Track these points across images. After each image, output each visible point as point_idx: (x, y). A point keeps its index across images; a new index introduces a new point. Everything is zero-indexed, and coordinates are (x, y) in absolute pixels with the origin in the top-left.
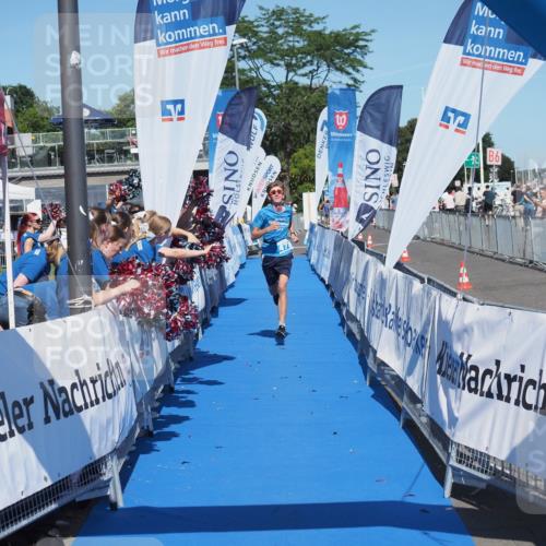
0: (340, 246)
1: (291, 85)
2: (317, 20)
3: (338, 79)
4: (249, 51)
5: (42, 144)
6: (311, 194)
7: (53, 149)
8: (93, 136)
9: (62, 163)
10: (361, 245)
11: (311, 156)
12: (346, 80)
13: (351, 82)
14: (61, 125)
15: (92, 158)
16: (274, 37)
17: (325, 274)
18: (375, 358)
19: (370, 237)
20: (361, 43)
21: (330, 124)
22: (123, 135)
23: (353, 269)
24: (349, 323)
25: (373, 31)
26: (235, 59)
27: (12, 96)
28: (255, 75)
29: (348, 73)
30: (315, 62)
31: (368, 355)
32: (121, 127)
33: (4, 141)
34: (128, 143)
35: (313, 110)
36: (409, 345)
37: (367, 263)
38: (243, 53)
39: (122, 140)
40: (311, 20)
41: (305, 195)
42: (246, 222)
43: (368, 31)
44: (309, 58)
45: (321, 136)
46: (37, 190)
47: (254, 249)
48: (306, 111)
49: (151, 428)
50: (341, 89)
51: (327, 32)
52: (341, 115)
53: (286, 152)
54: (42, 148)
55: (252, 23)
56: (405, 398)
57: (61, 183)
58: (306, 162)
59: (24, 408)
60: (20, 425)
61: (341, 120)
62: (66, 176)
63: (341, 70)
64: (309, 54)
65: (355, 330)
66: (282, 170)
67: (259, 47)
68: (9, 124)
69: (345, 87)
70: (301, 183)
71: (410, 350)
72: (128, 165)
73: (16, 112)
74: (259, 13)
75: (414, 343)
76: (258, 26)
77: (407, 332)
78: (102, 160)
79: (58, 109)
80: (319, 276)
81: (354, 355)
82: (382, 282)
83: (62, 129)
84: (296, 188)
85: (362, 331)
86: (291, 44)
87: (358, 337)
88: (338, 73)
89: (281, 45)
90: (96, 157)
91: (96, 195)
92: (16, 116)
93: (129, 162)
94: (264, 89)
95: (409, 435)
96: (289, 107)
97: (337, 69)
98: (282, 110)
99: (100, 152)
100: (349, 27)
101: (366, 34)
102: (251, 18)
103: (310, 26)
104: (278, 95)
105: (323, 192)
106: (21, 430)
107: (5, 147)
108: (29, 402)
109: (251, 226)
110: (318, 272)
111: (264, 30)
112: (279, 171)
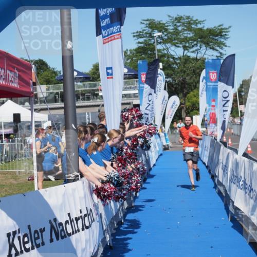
0: (213, 145)
1: (186, 57)
2: (200, 22)
3: (212, 54)
4: (163, 40)
5: (51, 91)
6: (198, 116)
7: (57, 93)
8: (80, 86)
9: (62, 101)
10: (225, 144)
11: (197, 96)
12: (216, 54)
13: (219, 55)
14: (62, 80)
15: (78, 98)
16: (176, 32)
17: (206, 160)
18: (233, 206)
19: (230, 140)
20: (224, 33)
21: (207, 78)
22: (95, 86)
23: (221, 157)
24: (219, 187)
25: (230, 27)
26: (156, 44)
27: (35, 65)
28: (166, 52)
29: (217, 50)
30: (199, 45)
31: (229, 204)
32: (94, 81)
33: (32, 90)
34: (98, 90)
35: (198, 71)
36: (252, 198)
37: (228, 154)
38: (160, 40)
39: (94, 88)
40: (196, 23)
41: (194, 117)
42: (162, 132)
43: (227, 27)
44: (195, 43)
45: (202, 85)
46: (49, 115)
47: (167, 147)
48: (194, 71)
49: (111, 245)
50: (213, 60)
51: (205, 28)
52: (213, 73)
53: (183, 94)
54: (51, 93)
55: (164, 24)
56: (250, 227)
57: (62, 112)
58: (194, 99)
59: (40, 234)
60: (38, 243)
61: (214, 76)
62: (65, 108)
63: (213, 49)
64: (195, 41)
65: (222, 191)
66: (181, 104)
67: (168, 38)
68: (34, 80)
69: (215, 58)
70: (192, 110)
71: (252, 202)
72: (98, 102)
73: (38, 74)
74: (168, 19)
75: (254, 197)
76: (167, 26)
77: (250, 192)
78: (84, 99)
79: (60, 72)
80: (202, 161)
81: (222, 205)
82: (237, 164)
83: (62, 83)
84: (189, 113)
85: (226, 191)
86: (186, 35)
87: (224, 194)
88: (211, 50)
89: (180, 36)
90: (81, 97)
91: (80, 118)
92: (38, 76)
93: (98, 100)
94: (171, 60)
95: (252, 248)
96: (185, 69)
97: (211, 48)
98: (181, 71)
99: (83, 95)
100: (217, 26)
101: (226, 29)
102: (164, 22)
103: (196, 25)
104: (179, 63)
105: (204, 116)
106: (38, 246)
107: (32, 93)
108: (42, 230)
109: (165, 134)
110: (202, 159)
111: (171, 28)
112: (179, 104)
